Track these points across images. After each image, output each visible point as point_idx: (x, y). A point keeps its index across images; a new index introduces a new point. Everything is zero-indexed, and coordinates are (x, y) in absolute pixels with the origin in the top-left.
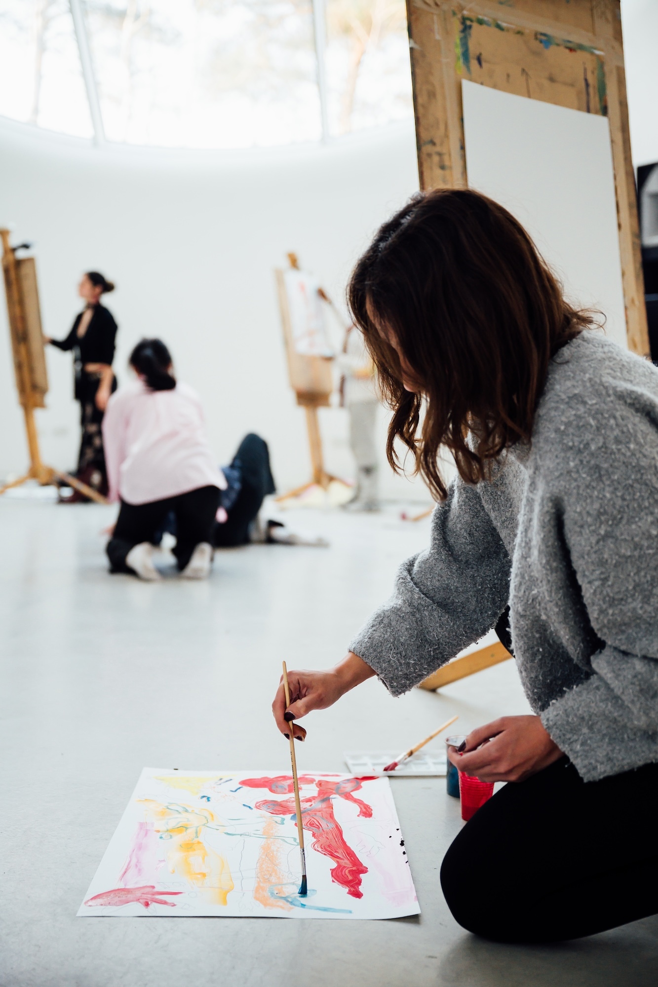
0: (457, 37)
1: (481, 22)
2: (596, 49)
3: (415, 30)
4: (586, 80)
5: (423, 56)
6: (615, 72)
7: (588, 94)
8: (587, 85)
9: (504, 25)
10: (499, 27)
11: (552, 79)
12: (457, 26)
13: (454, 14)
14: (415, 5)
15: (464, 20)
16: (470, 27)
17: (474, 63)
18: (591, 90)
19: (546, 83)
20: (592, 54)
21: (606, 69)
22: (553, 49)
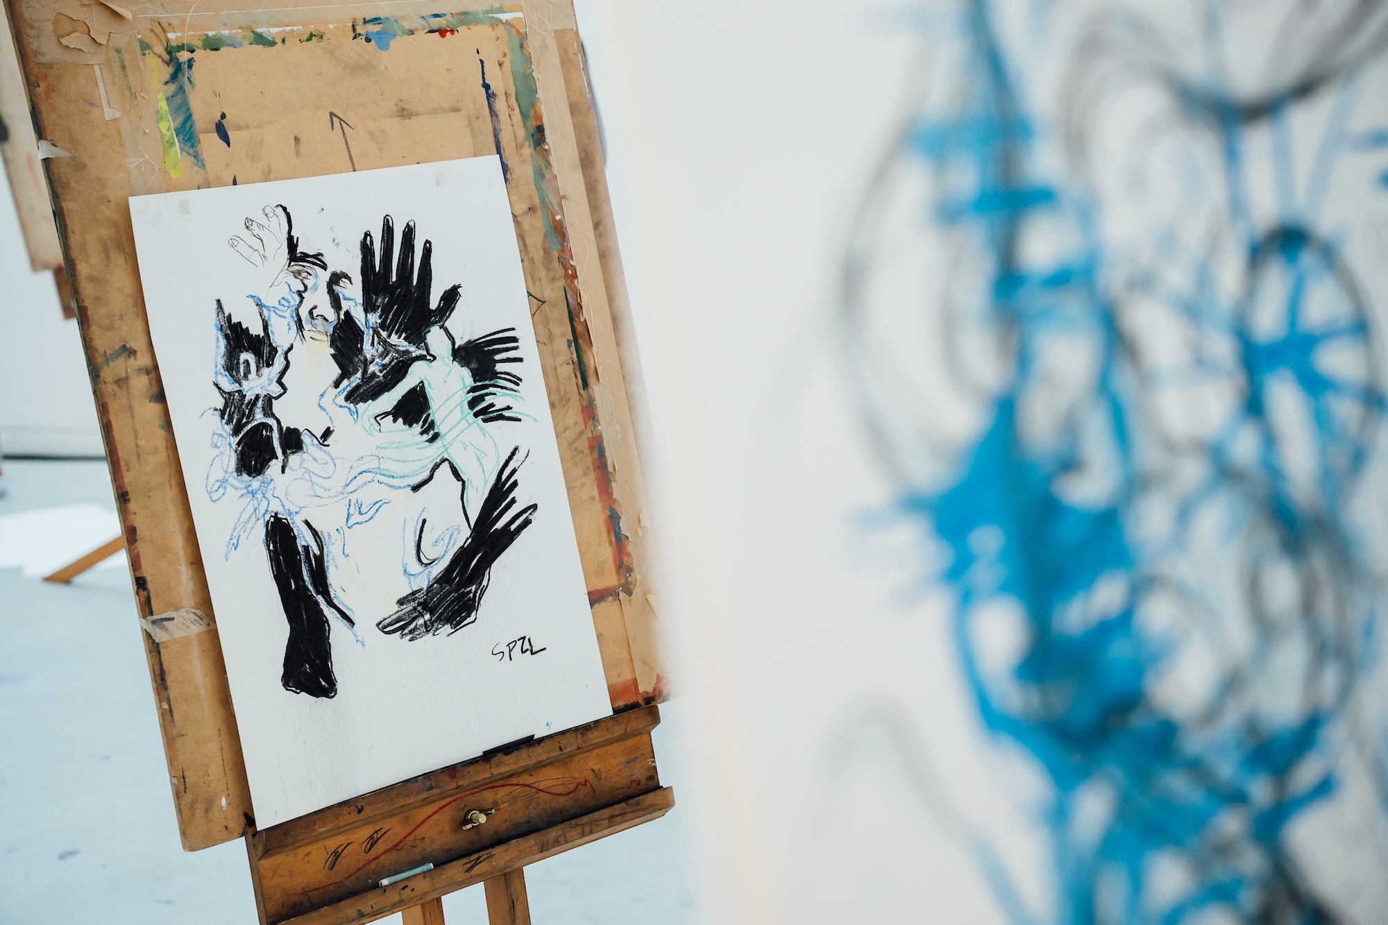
0: (159, 97)
1: (213, 45)
2: (501, 10)
3: (49, 119)
4: (486, 87)
5: (79, 166)
6: (553, 45)
7: (493, 113)
8: (490, 96)
9: (271, 32)
10: (260, 40)
11: (404, 113)
12: (156, 71)
13: (145, 46)
14: (41, 59)
15: (171, 51)
16: (190, 63)
17: (209, 142)
18: (500, 104)
19: (393, 125)
20: (495, 23)
21: (533, 46)
22: (399, 44)
